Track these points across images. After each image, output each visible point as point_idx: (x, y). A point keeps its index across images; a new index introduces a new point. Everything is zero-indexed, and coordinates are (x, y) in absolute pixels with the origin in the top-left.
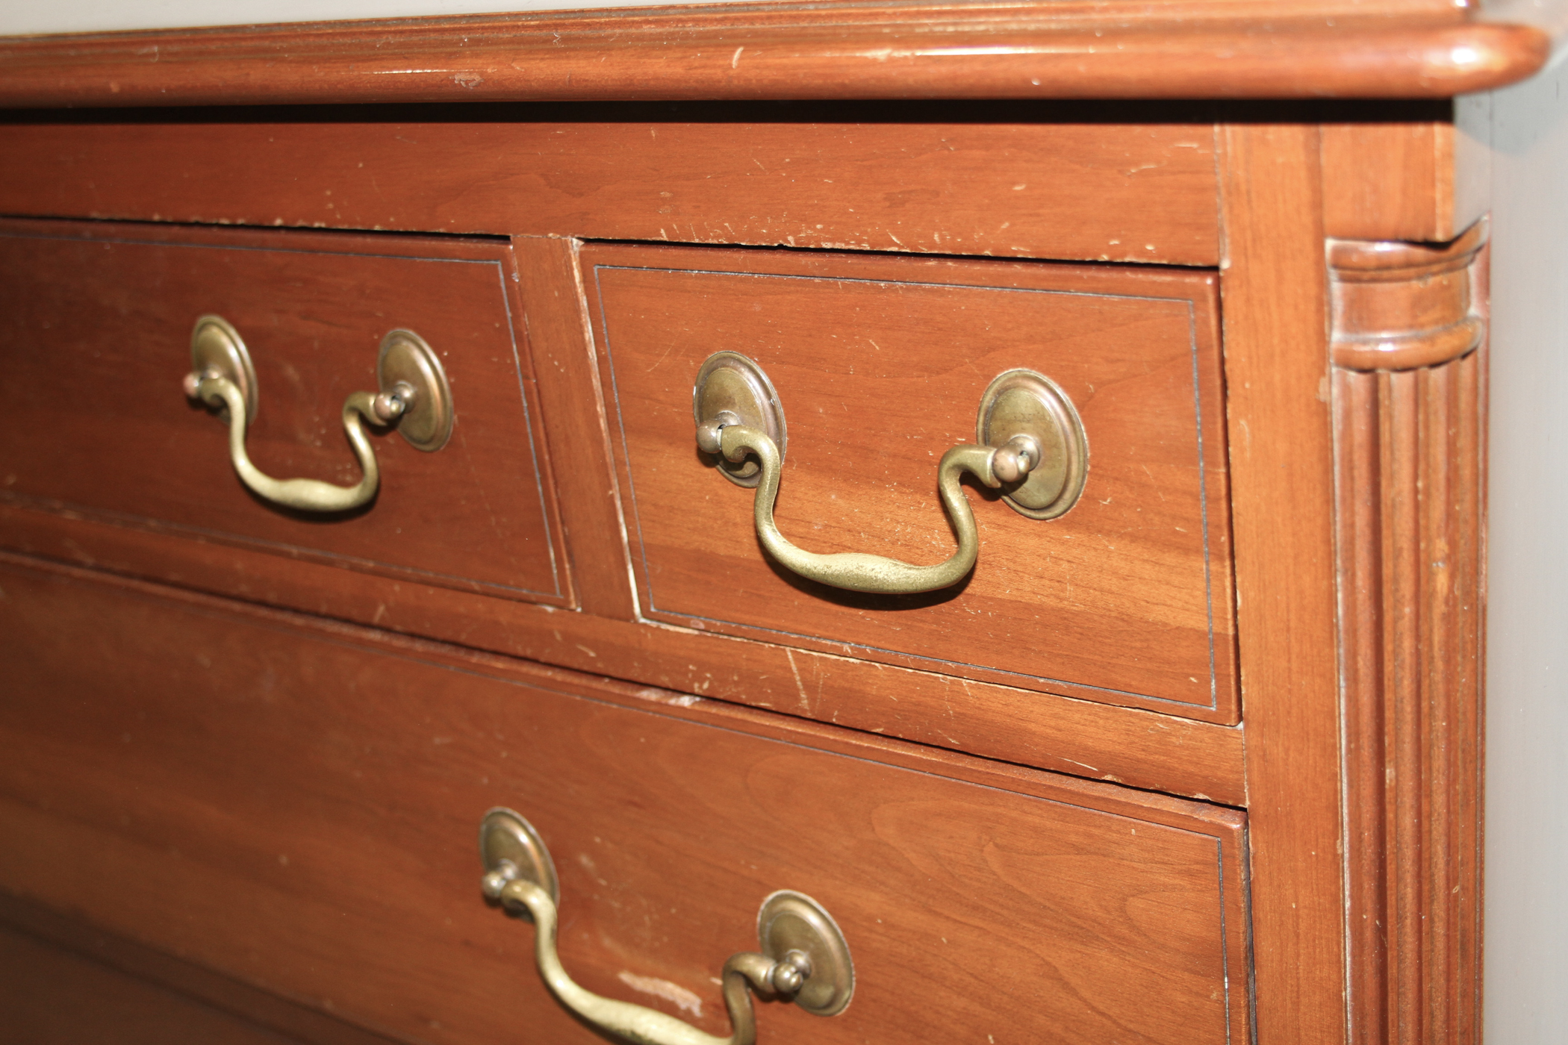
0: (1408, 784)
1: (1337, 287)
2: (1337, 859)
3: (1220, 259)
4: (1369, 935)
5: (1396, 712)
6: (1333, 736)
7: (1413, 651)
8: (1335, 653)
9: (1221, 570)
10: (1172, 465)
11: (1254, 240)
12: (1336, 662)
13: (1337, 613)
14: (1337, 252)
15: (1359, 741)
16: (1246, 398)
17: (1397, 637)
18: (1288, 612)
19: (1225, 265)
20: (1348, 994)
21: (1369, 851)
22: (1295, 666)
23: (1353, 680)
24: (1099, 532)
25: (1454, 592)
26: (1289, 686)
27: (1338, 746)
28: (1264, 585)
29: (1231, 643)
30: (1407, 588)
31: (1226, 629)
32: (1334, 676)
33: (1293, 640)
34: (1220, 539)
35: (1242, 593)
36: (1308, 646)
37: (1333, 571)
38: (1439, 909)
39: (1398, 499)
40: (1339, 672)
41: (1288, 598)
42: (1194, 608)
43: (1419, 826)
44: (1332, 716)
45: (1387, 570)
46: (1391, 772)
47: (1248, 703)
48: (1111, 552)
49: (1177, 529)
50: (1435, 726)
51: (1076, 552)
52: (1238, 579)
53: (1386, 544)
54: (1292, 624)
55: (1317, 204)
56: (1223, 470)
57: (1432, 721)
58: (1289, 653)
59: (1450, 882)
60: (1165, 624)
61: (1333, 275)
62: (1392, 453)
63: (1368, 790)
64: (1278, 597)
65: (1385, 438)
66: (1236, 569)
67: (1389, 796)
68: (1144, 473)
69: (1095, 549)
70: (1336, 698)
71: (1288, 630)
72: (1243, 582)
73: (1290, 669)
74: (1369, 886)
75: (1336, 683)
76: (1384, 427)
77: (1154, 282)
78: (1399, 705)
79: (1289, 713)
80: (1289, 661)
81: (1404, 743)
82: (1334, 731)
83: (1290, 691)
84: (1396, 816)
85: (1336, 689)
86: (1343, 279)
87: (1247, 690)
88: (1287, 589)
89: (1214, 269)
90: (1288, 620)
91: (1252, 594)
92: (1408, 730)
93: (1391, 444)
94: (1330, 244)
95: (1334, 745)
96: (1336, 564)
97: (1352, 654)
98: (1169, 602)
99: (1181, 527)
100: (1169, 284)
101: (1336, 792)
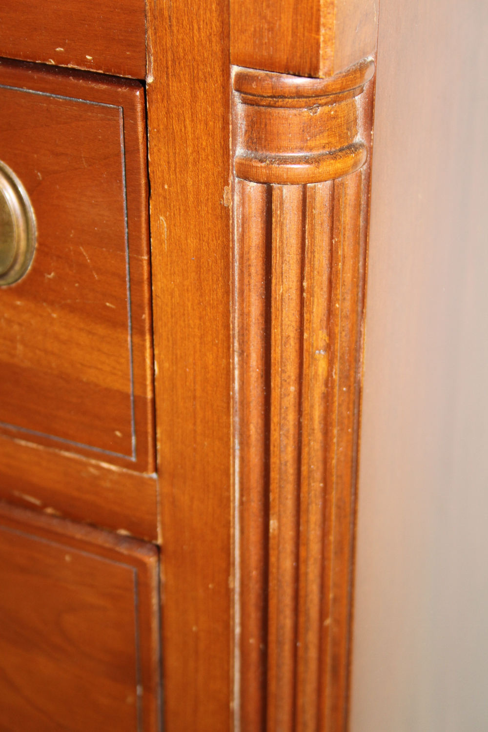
0: (289, 534)
1: (240, 108)
2: (228, 592)
3: (146, 75)
4: (254, 656)
5: (280, 474)
6: (228, 490)
7: (297, 423)
8: (231, 420)
9: (141, 343)
10: (104, 249)
11: (173, 61)
12: (232, 428)
13: (234, 388)
14: (240, 77)
15: (249, 495)
16: (165, 198)
17: (283, 410)
18: (195, 383)
19: (150, 80)
20: (235, 704)
21: (254, 587)
22: (199, 428)
23: (244, 444)
24: (45, 301)
25: (332, 376)
26: (194, 445)
27: (232, 498)
28: (176, 358)
29: (149, 405)
30: (291, 370)
31: (145, 393)
32: (230, 439)
33: (198, 407)
34: (141, 316)
35: (159, 363)
36: (210, 413)
37: (231, 352)
38: (312, 637)
39: (286, 295)
40: (234, 437)
41: (195, 371)
42: (120, 373)
43: (297, 569)
44: (227, 473)
45: (275, 354)
46: (274, 523)
47: (162, 457)
48: (53, 319)
49: (108, 304)
50: (314, 486)
51: (26, 316)
52: (156, 352)
53: (275, 332)
54: (198, 394)
55: (225, 35)
56: (146, 257)
57: (311, 481)
58: (195, 418)
59: (322, 616)
60: (96, 385)
61: (237, 97)
62: (282, 256)
63: (254, 536)
64: (188, 370)
65: (276, 243)
66: (154, 343)
67: (272, 542)
68: (81, 254)
69: (41, 316)
70: (231, 458)
71: (195, 398)
72: (160, 354)
73: (195, 431)
74: (254, 615)
75: (231, 446)
76: (276, 234)
77: (93, 88)
78: (283, 467)
79: (194, 468)
80: (195, 424)
81: (287, 499)
82: (229, 486)
83: (195, 450)
84: (278, 559)
85: (231, 451)
86: (245, 102)
87: (161, 445)
88: (194, 364)
89: (143, 83)
90: (195, 390)
91: (166, 365)
92: (289, 488)
93: (281, 247)
94: (235, 70)
95: (228, 498)
96: (233, 346)
97: (244, 423)
98: (100, 366)
99: (111, 303)
100: (104, 91)
101: (229, 537)
